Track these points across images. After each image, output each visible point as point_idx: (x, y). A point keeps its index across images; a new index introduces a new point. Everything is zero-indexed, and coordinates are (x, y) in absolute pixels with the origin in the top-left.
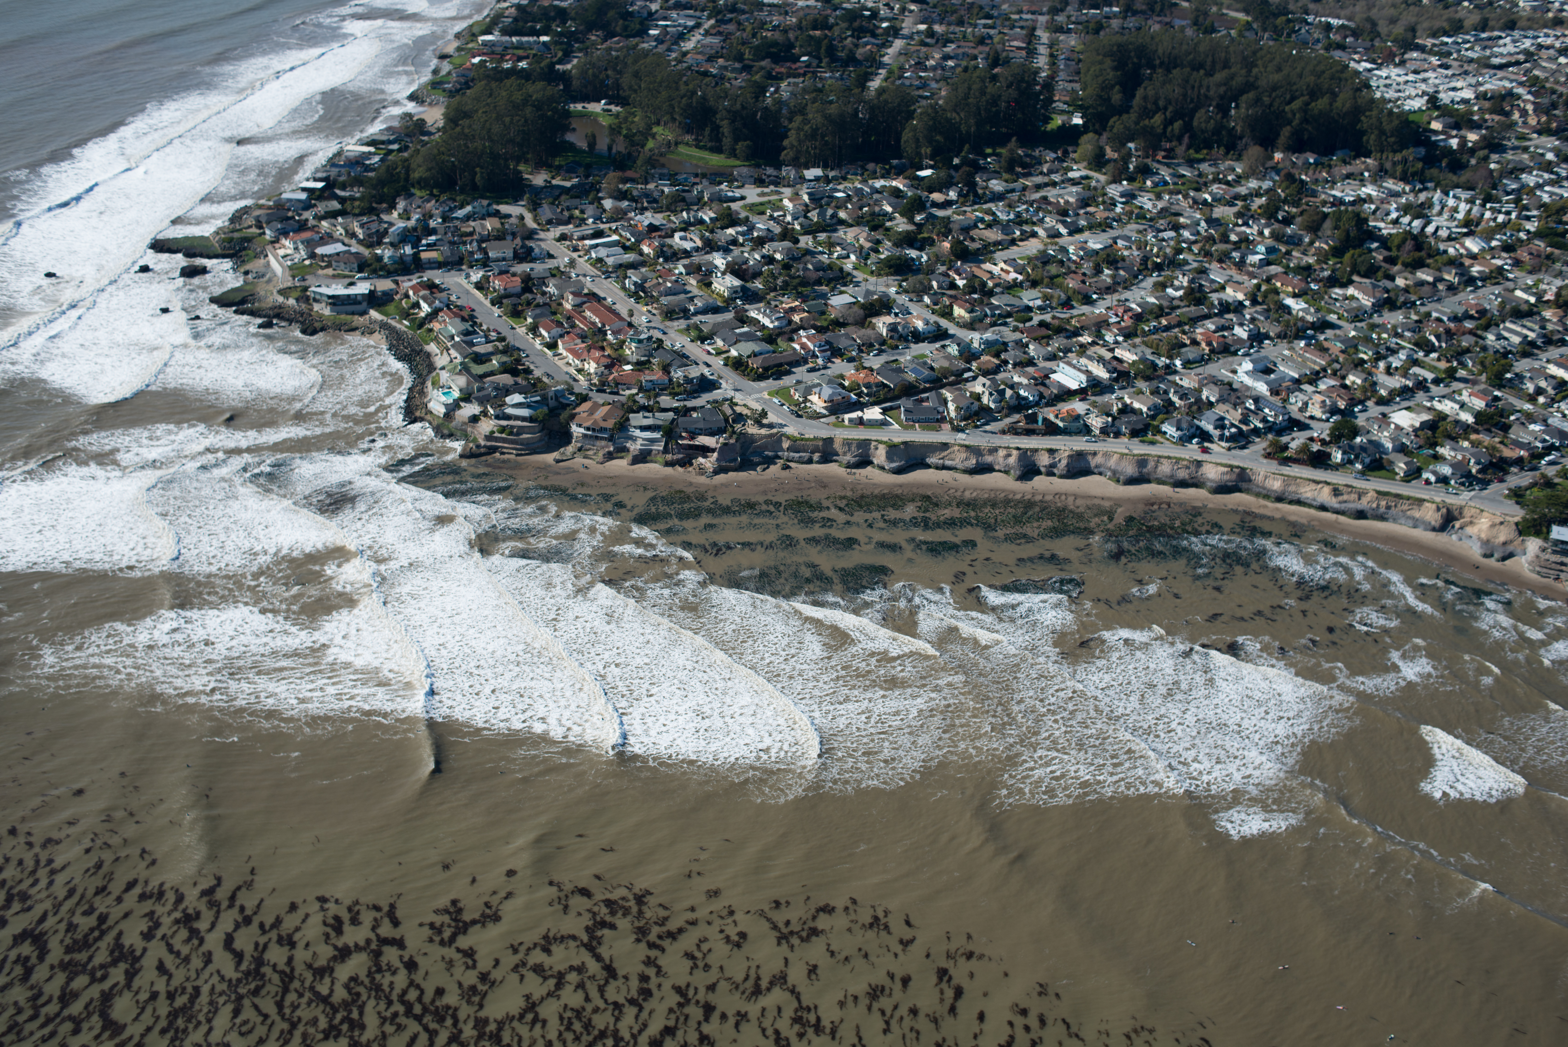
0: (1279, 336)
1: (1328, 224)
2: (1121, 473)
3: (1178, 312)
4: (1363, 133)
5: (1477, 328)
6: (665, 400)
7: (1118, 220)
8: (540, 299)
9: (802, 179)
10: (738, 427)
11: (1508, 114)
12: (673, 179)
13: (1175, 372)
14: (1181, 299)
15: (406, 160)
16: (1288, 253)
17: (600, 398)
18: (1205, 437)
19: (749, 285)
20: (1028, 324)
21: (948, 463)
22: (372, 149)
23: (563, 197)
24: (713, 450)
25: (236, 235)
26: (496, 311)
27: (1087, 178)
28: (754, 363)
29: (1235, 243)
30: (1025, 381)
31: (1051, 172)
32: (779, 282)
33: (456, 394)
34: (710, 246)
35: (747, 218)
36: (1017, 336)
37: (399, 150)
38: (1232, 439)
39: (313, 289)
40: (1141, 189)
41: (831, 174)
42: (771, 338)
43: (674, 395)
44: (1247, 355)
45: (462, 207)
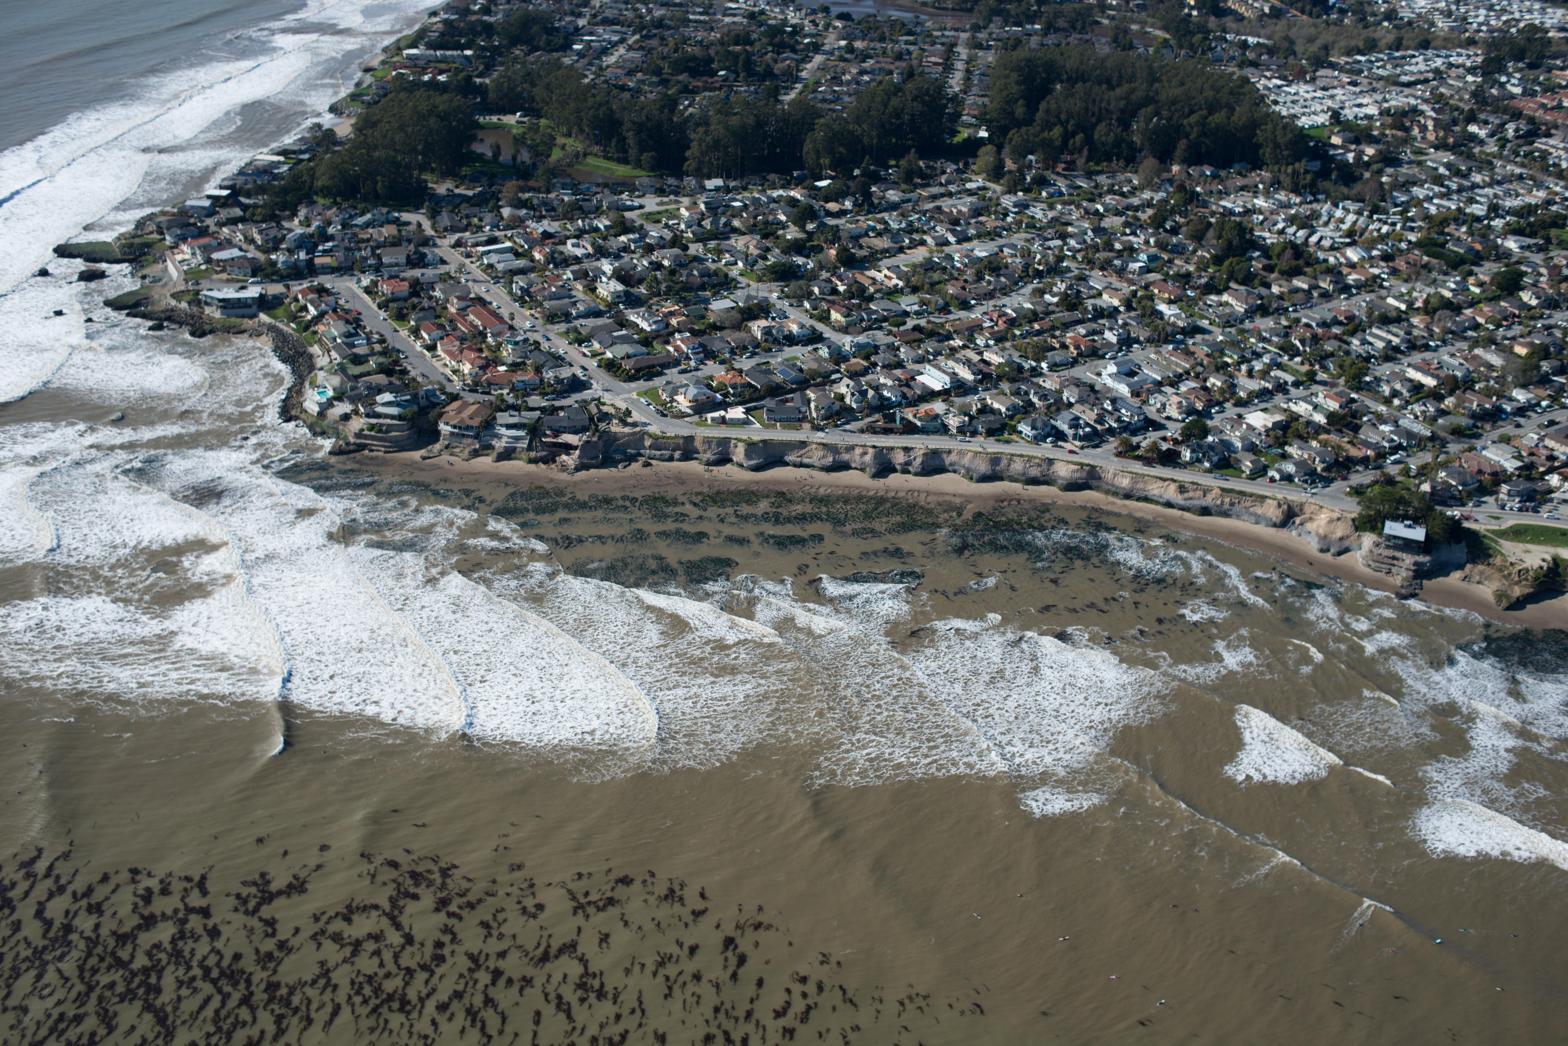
0: (1149, 340)
1: (1211, 234)
2: (975, 471)
3: (1052, 317)
4: (1259, 146)
5: (1344, 333)
6: (535, 400)
7: (1009, 229)
8: (426, 303)
9: (703, 189)
10: (602, 426)
11: (1407, 130)
12: (575, 188)
13: (1041, 375)
14: (1057, 305)
15: (312, 169)
16: (1170, 261)
17: (470, 398)
18: (1060, 436)
19: (635, 290)
20: (902, 328)
21: (806, 461)
22: (282, 159)
23: (464, 205)
24: (576, 448)
25: (137, 241)
26: (382, 314)
27: (984, 188)
28: (627, 365)
29: (1119, 251)
30: (890, 383)
31: (949, 182)
32: (663, 287)
33: (330, 393)
34: (601, 252)
35: (642, 226)
36: (891, 339)
37: (309, 160)
38: (1085, 438)
39: (205, 292)
40: (1036, 200)
41: (732, 184)
42: (647, 341)
43: (544, 395)
44: (1113, 358)
45: (363, 214)
